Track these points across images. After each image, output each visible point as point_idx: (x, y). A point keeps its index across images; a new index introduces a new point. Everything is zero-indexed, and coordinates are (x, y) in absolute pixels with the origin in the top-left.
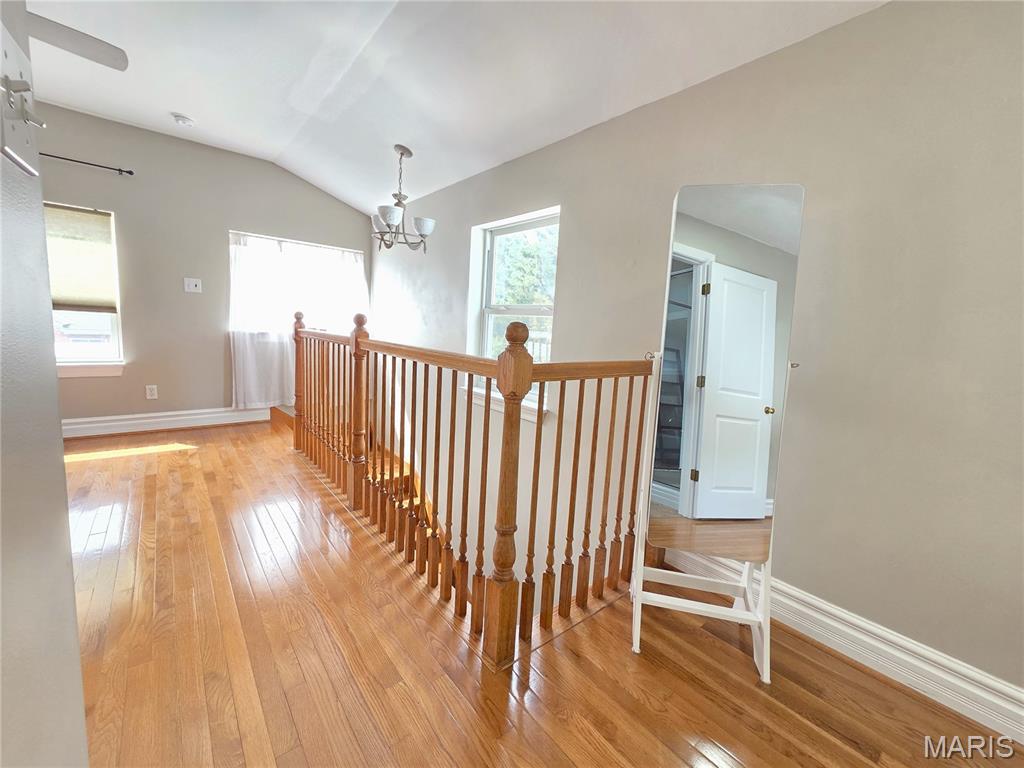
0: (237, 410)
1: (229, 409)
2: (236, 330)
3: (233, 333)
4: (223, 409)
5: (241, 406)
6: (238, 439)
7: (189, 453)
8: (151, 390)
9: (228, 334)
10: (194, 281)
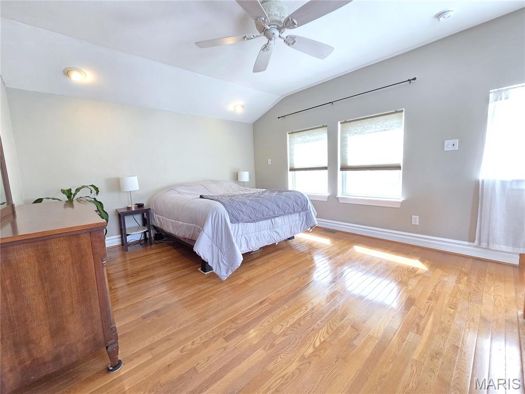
0: (479, 246)
1: (471, 244)
2: (486, 179)
3: (483, 182)
4: (467, 243)
5: (484, 245)
6: (466, 274)
7: (417, 272)
8: (415, 219)
9: (479, 181)
10: (451, 142)
